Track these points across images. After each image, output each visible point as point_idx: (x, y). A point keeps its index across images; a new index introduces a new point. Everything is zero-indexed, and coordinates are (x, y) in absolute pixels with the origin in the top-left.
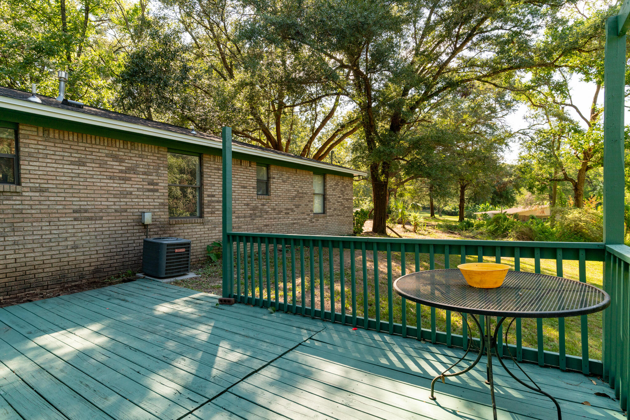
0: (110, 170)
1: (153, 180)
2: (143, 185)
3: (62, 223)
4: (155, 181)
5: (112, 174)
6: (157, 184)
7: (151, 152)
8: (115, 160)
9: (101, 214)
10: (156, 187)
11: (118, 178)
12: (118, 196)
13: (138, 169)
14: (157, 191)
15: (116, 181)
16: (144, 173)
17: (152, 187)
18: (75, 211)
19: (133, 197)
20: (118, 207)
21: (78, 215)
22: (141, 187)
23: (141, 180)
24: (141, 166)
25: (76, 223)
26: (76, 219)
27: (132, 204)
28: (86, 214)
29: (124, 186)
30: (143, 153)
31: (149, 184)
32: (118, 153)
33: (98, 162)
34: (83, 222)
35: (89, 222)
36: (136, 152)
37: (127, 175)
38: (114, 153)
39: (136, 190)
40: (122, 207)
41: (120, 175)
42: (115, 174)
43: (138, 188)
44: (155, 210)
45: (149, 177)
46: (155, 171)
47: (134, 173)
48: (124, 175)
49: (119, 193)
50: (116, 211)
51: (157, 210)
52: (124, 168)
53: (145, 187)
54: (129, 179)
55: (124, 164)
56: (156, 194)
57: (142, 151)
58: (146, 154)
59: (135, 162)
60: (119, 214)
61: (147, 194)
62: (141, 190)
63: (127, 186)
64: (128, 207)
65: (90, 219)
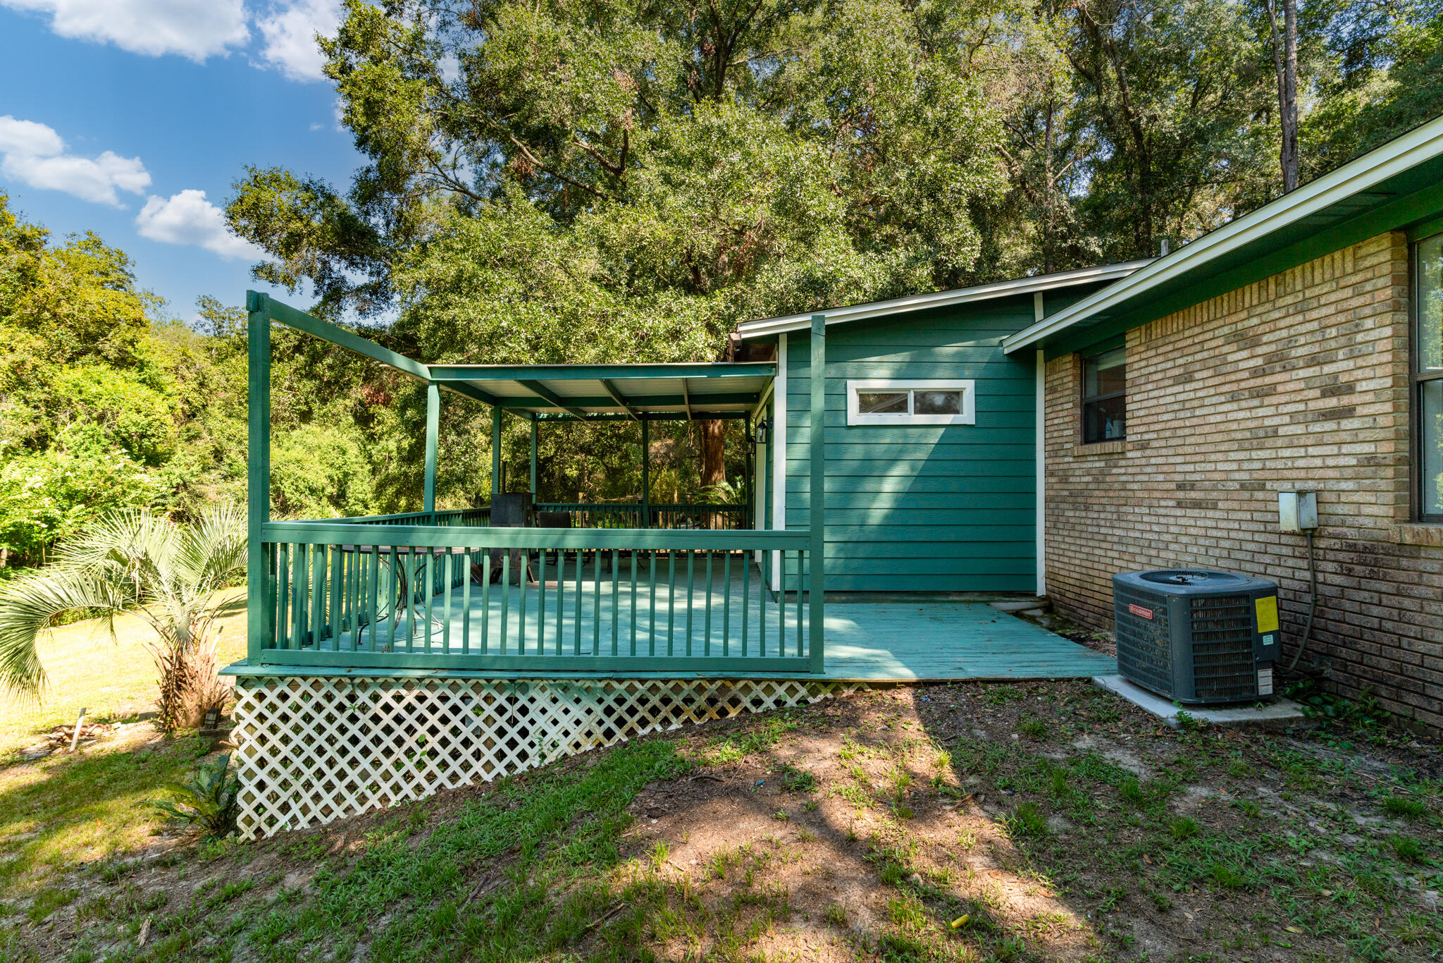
0: (1233, 377)
1: (1335, 375)
2: (1305, 401)
3: (1162, 511)
4: (1343, 378)
5: (1234, 387)
6: (1350, 389)
7: (1333, 279)
8: (1242, 344)
9: (1214, 495)
10: (1346, 400)
11: (1247, 394)
12: (1247, 445)
13: (1293, 353)
14: (1349, 412)
15: (1244, 404)
16: (1313, 361)
17: (1332, 402)
18: (1181, 487)
19: (1279, 443)
20: (1245, 476)
21: (1180, 495)
22: (1301, 407)
23: (1302, 385)
24: (1302, 340)
25: (1179, 512)
26: (1179, 505)
27: (1280, 464)
28: (1193, 495)
29: (1261, 412)
30: (1308, 294)
31: (1324, 395)
32: (1247, 324)
33: (1211, 363)
34: (1190, 512)
35: (1196, 512)
36: (1289, 300)
37: (1268, 380)
38: (1240, 326)
39: (1287, 419)
40: (1255, 475)
41: (1252, 383)
42: (1243, 385)
43: (1291, 414)
44: (1344, 485)
45: (1327, 369)
46: (1343, 341)
47: (1285, 369)
48: (1259, 382)
49: (1248, 435)
50: (1243, 487)
51: (1350, 485)
52: (1260, 361)
53: (1312, 405)
54: (1271, 390)
55: (1259, 350)
56: (1346, 424)
57: (1305, 288)
58: (1317, 291)
59: (1284, 333)
60: (1246, 495)
61: (1317, 428)
62: (1301, 418)
63: (1266, 414)
64: (1267, 474)
65: (1197, 505)
